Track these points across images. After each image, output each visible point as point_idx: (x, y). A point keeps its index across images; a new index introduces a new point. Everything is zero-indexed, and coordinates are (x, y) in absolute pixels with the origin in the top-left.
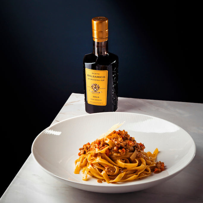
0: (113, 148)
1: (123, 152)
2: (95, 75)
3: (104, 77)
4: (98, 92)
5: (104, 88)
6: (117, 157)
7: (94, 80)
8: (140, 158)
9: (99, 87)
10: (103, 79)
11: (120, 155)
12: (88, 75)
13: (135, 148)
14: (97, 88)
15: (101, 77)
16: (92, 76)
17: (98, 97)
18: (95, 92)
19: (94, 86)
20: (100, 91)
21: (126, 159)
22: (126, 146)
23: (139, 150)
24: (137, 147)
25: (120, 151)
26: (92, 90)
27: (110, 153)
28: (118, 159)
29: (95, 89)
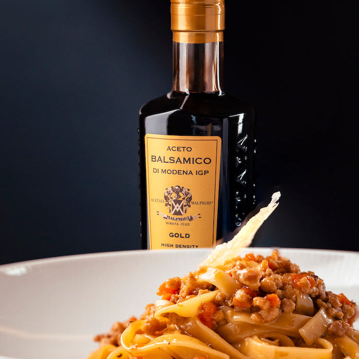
0: (231, 296)
1: (271, 307)
2: (176, 155)
3: (207, 161)
4: (188, 215)
5: (209, 203)
6: (245, 327)
7: (172, 172)
8: (338, 336)
9: (191, 198)
10: (203, 167)
11: (258, 320)
12: (154, 158)
13: (320, 301)
14: (184, 202)
15: (199, 161)
16: (167, 160)
17: (187, 236)
18: (176, 217)
19: (174, 195)
20: (191, 211)
21: (281, 336)
22: (282, 288)
23: (335, 311)
24: (326, 301)
25: (257, 301)
26: (165, 211)
27: (219, 316)
28: (251, 337)
29: (177, 207)
